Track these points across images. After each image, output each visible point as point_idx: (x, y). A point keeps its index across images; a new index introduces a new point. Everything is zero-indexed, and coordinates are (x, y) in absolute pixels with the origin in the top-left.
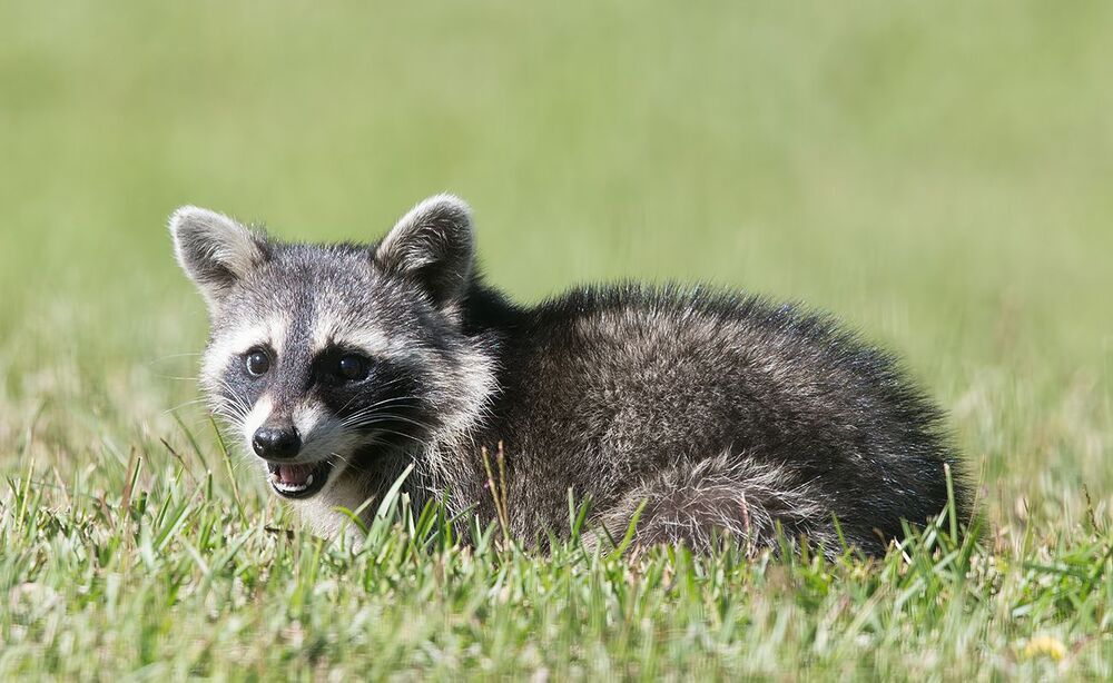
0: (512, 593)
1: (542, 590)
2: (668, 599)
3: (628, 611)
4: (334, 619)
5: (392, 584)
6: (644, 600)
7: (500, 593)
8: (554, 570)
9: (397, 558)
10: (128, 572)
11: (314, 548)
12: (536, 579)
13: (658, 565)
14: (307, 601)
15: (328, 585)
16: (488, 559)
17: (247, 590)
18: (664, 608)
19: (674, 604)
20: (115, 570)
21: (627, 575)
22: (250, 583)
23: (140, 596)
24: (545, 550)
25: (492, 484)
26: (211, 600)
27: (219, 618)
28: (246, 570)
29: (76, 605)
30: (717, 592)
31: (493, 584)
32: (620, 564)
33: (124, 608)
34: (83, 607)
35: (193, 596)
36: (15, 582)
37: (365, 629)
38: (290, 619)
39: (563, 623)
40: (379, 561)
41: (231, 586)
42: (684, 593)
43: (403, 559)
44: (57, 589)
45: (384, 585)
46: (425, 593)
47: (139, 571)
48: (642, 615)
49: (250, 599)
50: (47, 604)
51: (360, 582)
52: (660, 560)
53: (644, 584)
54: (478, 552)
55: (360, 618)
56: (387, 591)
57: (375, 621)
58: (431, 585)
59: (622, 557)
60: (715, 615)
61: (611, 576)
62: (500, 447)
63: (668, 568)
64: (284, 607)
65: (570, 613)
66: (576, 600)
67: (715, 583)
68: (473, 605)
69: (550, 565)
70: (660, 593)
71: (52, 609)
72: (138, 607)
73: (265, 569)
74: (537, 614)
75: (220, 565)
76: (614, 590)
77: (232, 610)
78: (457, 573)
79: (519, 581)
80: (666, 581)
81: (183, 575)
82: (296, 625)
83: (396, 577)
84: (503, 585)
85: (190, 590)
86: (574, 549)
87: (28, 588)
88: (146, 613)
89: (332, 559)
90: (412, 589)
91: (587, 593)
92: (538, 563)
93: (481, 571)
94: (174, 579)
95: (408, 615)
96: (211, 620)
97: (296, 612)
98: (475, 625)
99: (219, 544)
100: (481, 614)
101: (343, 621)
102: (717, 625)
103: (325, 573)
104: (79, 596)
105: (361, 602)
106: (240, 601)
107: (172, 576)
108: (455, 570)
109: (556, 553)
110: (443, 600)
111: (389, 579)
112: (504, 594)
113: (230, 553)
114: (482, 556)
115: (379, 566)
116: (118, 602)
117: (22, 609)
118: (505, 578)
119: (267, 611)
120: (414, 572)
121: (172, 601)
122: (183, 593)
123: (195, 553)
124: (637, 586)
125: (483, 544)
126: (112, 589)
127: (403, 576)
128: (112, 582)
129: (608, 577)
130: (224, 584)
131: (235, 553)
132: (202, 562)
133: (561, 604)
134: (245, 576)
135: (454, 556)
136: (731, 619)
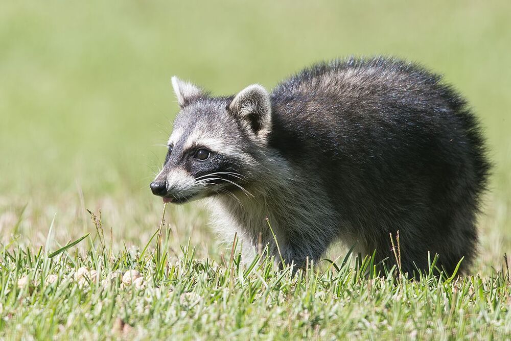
0: (402, 298)
1: (415, 296)
2: (471, 300)
3: (453, 305)
4: (323, 309)
5: (349, 293)
6: (461, 301)
7: (396, 298)
8: (421, 287)
9: (352, 281)
10: (232, 288)
11: (315, 277)
12: (413, 291)
13: (467, 285)
14: (311, 301)
15: (322, 293)
16: (392, 282)
17: (285, 296)
18: (469, 304)
19: (474, 303)
20: (227, 286)
21: (453, 290)
22: (286, 292)
23: (237, 297)
24: (418, 280)
25: (394, 249)
26: (269, 300)
27: (273, 307)
28: (285, 287)
29: (209, 302)
30: (493, 297)
31: (394, 294)
32: (450, 285)
33: (230, 303)
34: (213, 302)
35: (261, 298)
36: (182, 292)
37: (336, 313)
38: (304, 309)
39: (424, 311)
40: (344, 283)
41: (278, 294)
42: (479, 298)
43: (355, 283)
44: (201, 295)
45: (346, 294)
46: (364, 297)
47: (237, 287)
48: (459, 308)
49: (286, 300)
50: (196, 302)
51: (335, 292)
52: (468, 283)
53: (460, 294)
54: (387, 280)
55: (334, 308)
56: (347, 297)
57: (341, 309)
58: (366, 293)
59: (452, 282)
60: (491, 308)
61: (446, 290)
62: (398, 233)
63: (471, 287)
64: (301, 303)
65: (428, 306)
66: (431, 301)
67: (492, 293)
68: (384, 303)
69: (419, 286)
70: (468, 297)
71: (198, 303)
72: (236, 303)
73: (293, 287)
74: (413, 307)
75: (273, 285)
76: (447, 297)
77: (278, 304)
78: (378, 288)
79: (405, 292)
80: (471, 293)
81: (256, 289)
82: (306, 311)
83: (351, 290)
84: (398, 294)
85: (260, 295)
86: (430, 278)
87: (188, 294)
88: (240, 306)
89: (323, 282)
90: (358, 296)
91: (435, 297)
92: (414, 284)
93: (389, 288)
94: (253, 291)
95: (356, 308)
96: (268, 309)
97: (306, 305)
98: (385, 311)
99: (273, 276)
100: (388, 306)
101: (327, 309)
102: (492, 311)
103: (320, 289)
104: (211, 297)
105: (335, 300)
106: (282, 300)
107: (252, 289)
108: (377, 287)
109: (422, 280)
110: (371, 300)
111: (348, 291)
112: (398, 299)
113: (278, 279)
114: (389, 281)
115: (344, 285)
116: (228, 301)
117: (186, 303)
118: (399, 291)
119: (294, 305)
120: (359, 288)
121: (252, 300)
122: (256, 297)
123: (263, 279)
124: (457, 294)
125: (390, 276)
126: (225, 295)
127: (354, 290)
128: (225, 292)
129: (445, 291)
130: (275, 292)
131: (280, 279)
132: (265, 283)
133: (423, 302)
134: (284, 290)
135: (377, 282)
136: (498, 309)
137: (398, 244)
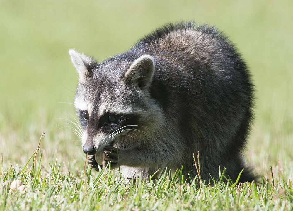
0: (202, 198)
1: (211, 196)
2: (249, 199)
3: (237, 202)
4: (148, 205)
5: (166, 195)
6: (242, 199)
7: (198, 198)
8: (215, 190)
9: (167, 187)
10: (86, 191)
11: (142, 184)
12: (209, 193)
13: (246, 188)
14: (140, 200)
15: (147, 195)
16: (195, 187)
17: (122, 197)
18: (248, 201)
19: (251, 200)
20: (82, 191)
21: (237, 192)
22: (123, 195)
23: (89, 198)
24: (212, 185)
25: (196, 164)
26: (111, 199)
27: (114, 205)
28: (121, 191)
29: (70, 202)
30: (264, 196)
31: (197, 194)
32: (234, 188)
33: (84, 202)
34: (72, 202)
35: (105, 199)
36: (51, 195)
37: (157, 208)
38: (135, 205)
39: (217, 206)
40: (162, 188)
41: (117, 195)
42: (254, 197)
43: (169, 188)
44: (64, 197)
45: (163, 195)
46: (176, 197)
47: (89, 191)
48: (241, 204)
49: (123, 199)
50: (61, 202)
51: (156, 194)
52: (247, 187)
53: (242, 194)
54: (192, 185)
55: (156, 205)
56: (164, 197)
57: (160, 206)
58: (177, 195)
59: (236, 186)
60: (263, 204)
61: (232, 192)
62: (198, 153)
63: (249, 189)
64: (133, 202)
65: (219, 203)
66: (222, 199)
67: (263, 194)
68: (190, 201)
69: (213, 189)
70: (247, 197)
71: (63, 203)
72: (89, 202)
73: (127, 191)
74: (209, 203)
75: (113, 190)
76: (233, 196)
77: (117, 203)
78: (185, 191)
79: (204, 193)
80: (248, 194)
81: (102, 192)
82: (137, 207)
83: (167, 193)
84: (199, 195)
85: (104, 197)
86: (221, 184)
87: (55, 196)
88: (91, 204)
89: (148, 187)
90: (172, 196)
91: (224, 197)
92: (210, 188)
93: (192, 191)
94: (100, 194)
95: (171, 205)
96: (111, 206)
97: (136, 203)
98: (191, 206)
99: (113, 184)
100: (193, 204)
101: (151, 206)
102: (264, 206)
103: (145, 192)
104: (71, 199)
105: (156, 200)
106: (120, 200)
107: (99, 193)
108: (185, 190)
109: (215, 185)
110: (181, 199)
111: (165, 193)
112: (200, 198)
113: (117, 186)
114: (193, 186)
115: (162, 189)
116: (83, 201)
117: (54, 203)
118: (200, 193)
119: (128, 203)
120: (172, 191)
121: (99, 200)
122: (102, 198)
123: (106, 186)
124: (239, 195)
125: (193, 183)
126: (81, 197)
127: (169, 192)
128: (81, 195)
129: (231, 192)
130: (115, 195)
131: (118, 186)
132: (108, 189)
133: (216, 200)
134: (121, 193)
135: (184, 187)
136: (268, 205)
137: (199, 161)
